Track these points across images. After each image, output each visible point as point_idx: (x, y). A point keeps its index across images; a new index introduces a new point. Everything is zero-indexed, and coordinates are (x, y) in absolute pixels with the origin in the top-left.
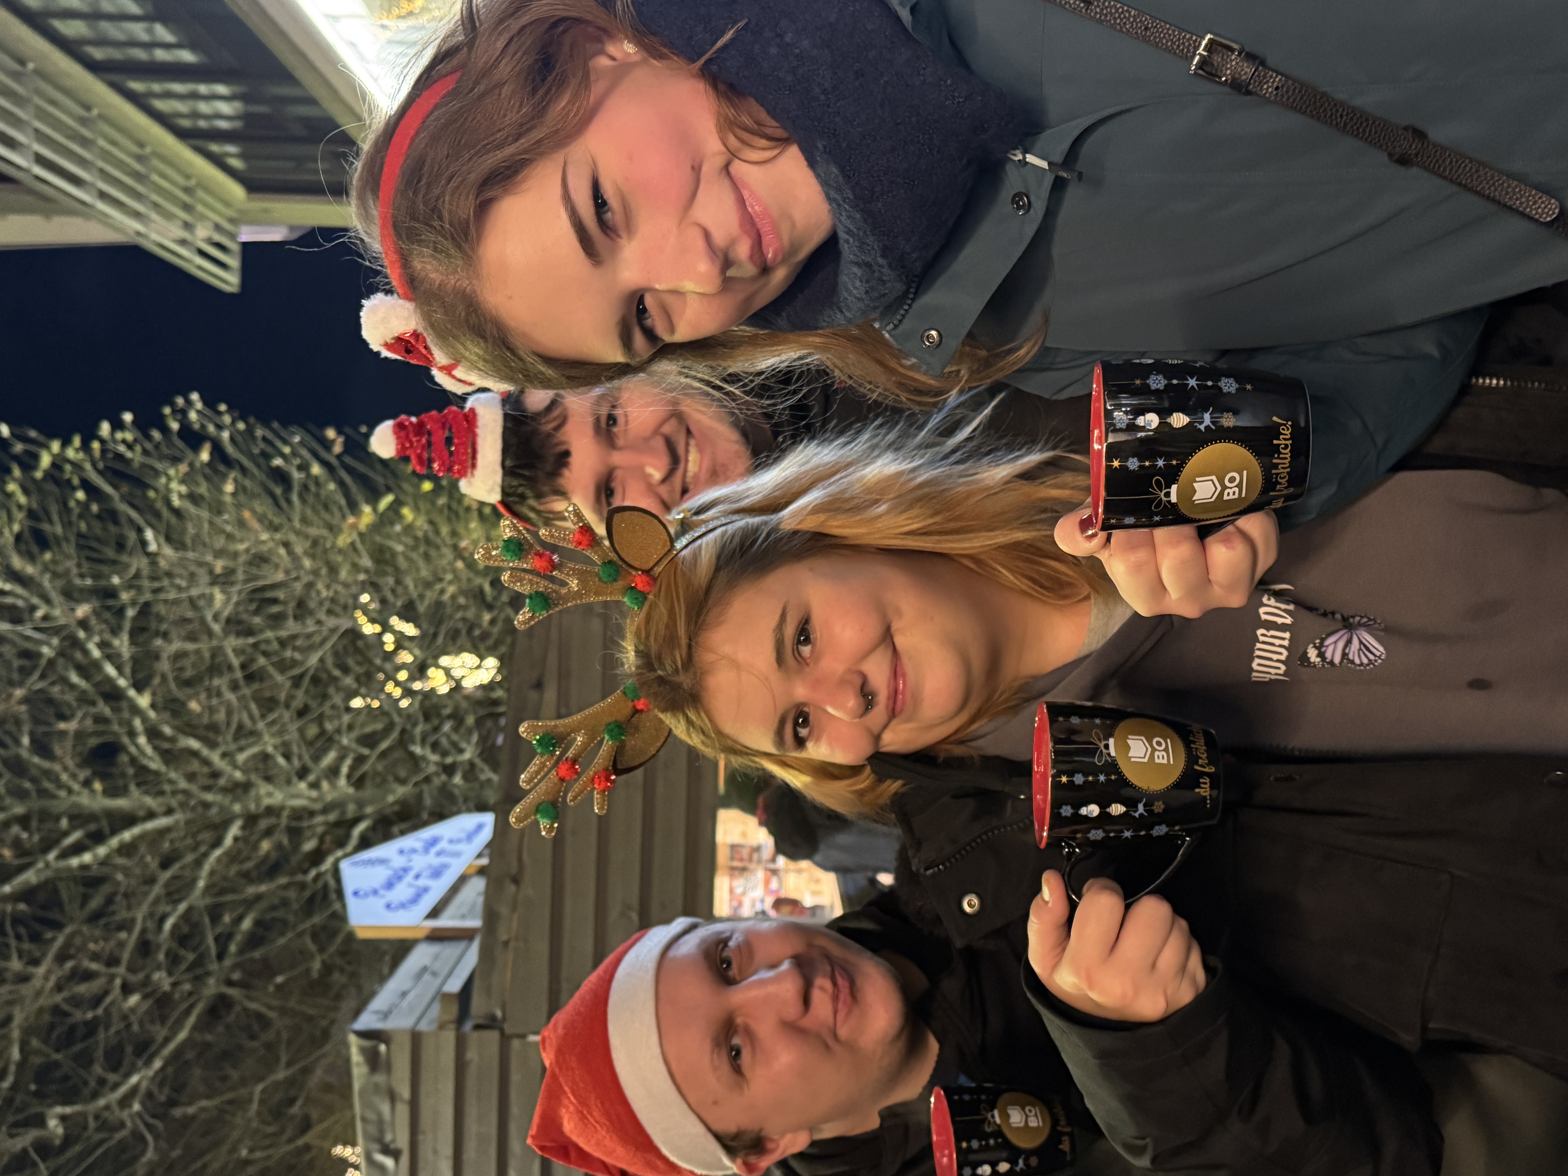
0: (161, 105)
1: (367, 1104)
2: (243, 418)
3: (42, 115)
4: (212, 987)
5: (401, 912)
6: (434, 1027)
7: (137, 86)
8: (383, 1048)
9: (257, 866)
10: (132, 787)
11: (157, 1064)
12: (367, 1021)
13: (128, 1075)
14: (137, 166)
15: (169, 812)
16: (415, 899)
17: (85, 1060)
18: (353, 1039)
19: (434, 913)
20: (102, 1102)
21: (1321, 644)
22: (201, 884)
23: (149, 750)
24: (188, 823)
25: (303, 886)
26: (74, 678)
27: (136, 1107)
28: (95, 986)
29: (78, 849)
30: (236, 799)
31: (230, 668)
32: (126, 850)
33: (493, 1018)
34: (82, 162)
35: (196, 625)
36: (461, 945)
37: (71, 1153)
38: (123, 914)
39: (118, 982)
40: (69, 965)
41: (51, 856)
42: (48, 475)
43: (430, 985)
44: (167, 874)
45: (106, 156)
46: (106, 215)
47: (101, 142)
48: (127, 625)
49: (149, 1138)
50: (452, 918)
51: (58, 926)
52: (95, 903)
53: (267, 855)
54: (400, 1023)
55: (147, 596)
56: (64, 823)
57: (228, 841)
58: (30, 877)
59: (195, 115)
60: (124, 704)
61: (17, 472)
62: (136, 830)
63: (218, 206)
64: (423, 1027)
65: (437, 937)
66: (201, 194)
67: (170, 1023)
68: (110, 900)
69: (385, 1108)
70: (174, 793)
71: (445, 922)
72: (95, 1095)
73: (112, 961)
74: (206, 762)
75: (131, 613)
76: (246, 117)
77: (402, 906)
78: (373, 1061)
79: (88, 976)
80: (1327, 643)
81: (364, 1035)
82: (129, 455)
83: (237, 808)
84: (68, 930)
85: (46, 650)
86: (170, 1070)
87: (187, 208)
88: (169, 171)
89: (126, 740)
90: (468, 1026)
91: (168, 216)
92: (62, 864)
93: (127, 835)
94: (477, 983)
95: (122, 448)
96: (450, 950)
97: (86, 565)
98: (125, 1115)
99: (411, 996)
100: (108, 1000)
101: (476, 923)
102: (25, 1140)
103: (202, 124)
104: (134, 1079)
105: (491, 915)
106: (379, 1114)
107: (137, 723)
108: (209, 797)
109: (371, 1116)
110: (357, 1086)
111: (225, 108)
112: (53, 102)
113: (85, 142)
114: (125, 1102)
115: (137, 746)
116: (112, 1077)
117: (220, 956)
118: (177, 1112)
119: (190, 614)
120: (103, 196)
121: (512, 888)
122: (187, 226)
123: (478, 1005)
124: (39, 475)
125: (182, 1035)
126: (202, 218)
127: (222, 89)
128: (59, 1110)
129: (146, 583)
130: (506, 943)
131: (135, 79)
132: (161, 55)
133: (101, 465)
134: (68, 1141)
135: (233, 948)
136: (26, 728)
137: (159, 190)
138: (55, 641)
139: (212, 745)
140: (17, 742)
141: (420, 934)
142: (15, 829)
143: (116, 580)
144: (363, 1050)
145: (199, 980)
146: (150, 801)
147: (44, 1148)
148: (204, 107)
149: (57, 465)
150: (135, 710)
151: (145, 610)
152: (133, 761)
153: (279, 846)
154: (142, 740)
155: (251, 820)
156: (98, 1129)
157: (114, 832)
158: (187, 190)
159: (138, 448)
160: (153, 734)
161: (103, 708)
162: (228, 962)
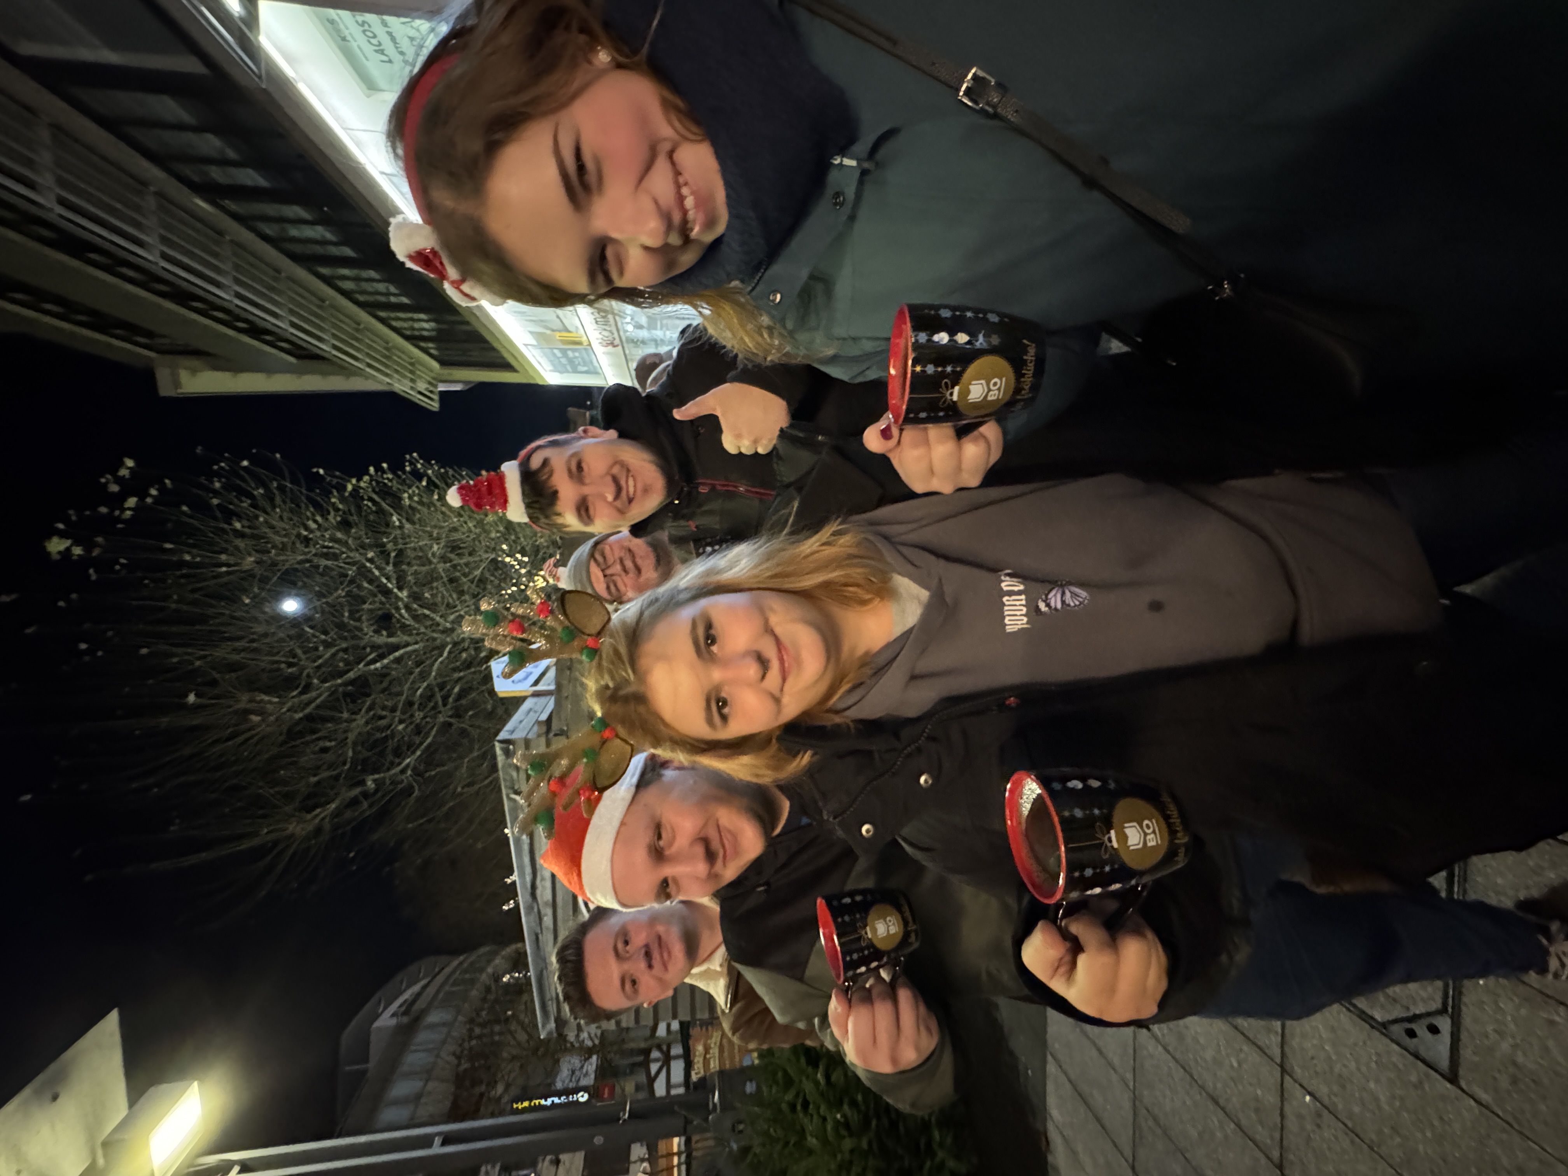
0: (394, 323)
1: (506, 773)
2: (444, 467)
3: (335, 326)
4: (441, 719)
5: (520, 684)
6: (535, 736)
7: (382, 314)
8: (511, 747)
9: (462, 664)
10: (399, 633)
11: (418, 753)
12: (503, 735)
13: (404, 759)
14: (387, 353)
15: (416, 643)
16: (526, 678)
17: (382, 754)
18: (497, 744)
19: (536, 683)
20: (393, 772)
21: (1047, 599)
22: (434, 674)
23: (406, 615)
24: (424, 647)
25: (480, 672)
26: (366, 585)
27: (409, 772)
28: (383, 722)
29: (374, 661)
30: (448, 636)
31: (442, 578)
32: (398, 660)
33: (563, 730)
34: (358, 349)
35: (424, 559)
36: (548, 698)
37: (379, 794)
38: (398, 689)
39: (397, 719)
40: (372, 713)
41: (361, 666)
42: (351, 493)
43: (533, 717)
44: (418, 670)
45: (370, 347)
46: (374, 376)
47: (367, 341)
48: (391, 561)
49: (415, 784)
50: (544, 685)
51: (368, 695)
52: (385, 685)
53: (466, 659)
54: (519, 735)
55: (400, 546)
56: (368, 650)
57: (445, 654)
58: (351, 675)
59: (413, 329)
60: (393, 596)
61: (335, 493)
62: (401, 652)
63: (426, 371)
64: (530, 736)
65: (536, 694)
66: (417, 366)
67: (422, 735)
68: (391, 683)
69: (514, 774)
70: (418, 634)
71: (540, 687)
72: (389, 769)
73: (393, 710)
74: (433, 619)
75: (393, 554)
76: (439, 331)
77: (520, 681)
78: (508, 754)
79: (382, 718)
80: (1050, 596)
81: (501, 742)
82: (390, 484)
83: (448, 639)
84: (372, 697)
85: (350, 572)
86: (424, 756)
87: (412, 372)
88: (403, 356)
89: (393, 611)
90: (551, 735)
91: (404, 377)
92: (367, 668)
93: (397, 654)
94: (554, 715)
95: (386, 481)
96: (542, 700)
97: (370, 534)
98: (403, 777)
99: (524, 723)
100: (393, 727)
101: (552, 687)
102: (356, 791)
103: (417, 333)
104: (408, 760)
105: (559, 686)
106: (512, 777)
107: (400, 604)
108: (435, 635)
109: (508, 778)
110: (500, 765)
111: (426, 325)
112: (341, 321)
113: (357, 340)
114: (403, 771)
115: (401, 615)
116: (397, 760)
117: (445, 705)
118: (427, 775)
119: (420, 554)
120: (369, 366)
121: (568, 672)
122: (412, 381)
123: (555, 726)
124: (347, 494)
125: (429, 740)
126: (420, 377)
127: (422, 316)
128: (371, 777)
129: (400, 541)
130: (567, 697)
131: (382, 311)
132: (393, 299)
133: (377, 490)
134: (376, 791)
135: (451, 700)
136: (346, 609)
137: (399, 364)
138: (354, 568)
139: (434, 612)
140: (343, 616)
141: (530, 693)
142: (341, 654)
143: (385, 540)
144: (502, 749)
145: (435, 717)
146: (406, 638)
147: (366, 795)
148: (416, 325)
149: (356, 489)
150: (398, 598)
151: (400, 553)
152: (398, 621)
153: (470, 655)
154: (403, 611)
155: (455, 644)
156: (391, 784)
157: (389, 654)
158: (412, 364)
159: (395, 482)
160: (407, 608)
161: (380, 597)
162: (449, 706)
